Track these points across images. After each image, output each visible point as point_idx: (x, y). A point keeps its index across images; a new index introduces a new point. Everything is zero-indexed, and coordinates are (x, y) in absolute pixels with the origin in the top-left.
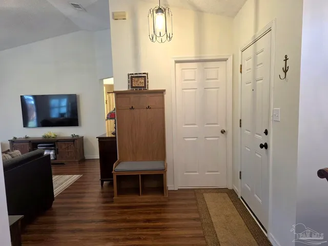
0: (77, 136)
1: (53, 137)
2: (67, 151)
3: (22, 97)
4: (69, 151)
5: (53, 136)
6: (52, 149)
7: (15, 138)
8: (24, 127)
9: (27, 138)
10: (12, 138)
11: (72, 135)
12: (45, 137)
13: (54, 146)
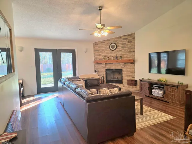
0: (182, 83)
1: (164, 82)
2: (171, 93)
3: (149, 54)
4: (173, 94)
5: (164, 80)
6: (162, 90)
7: (143, 79)
8: (149, 72)
9: (149, 79)
10: (141, 79)
11: (178, 82)
12: (159, 80)
13: (163, 88)
